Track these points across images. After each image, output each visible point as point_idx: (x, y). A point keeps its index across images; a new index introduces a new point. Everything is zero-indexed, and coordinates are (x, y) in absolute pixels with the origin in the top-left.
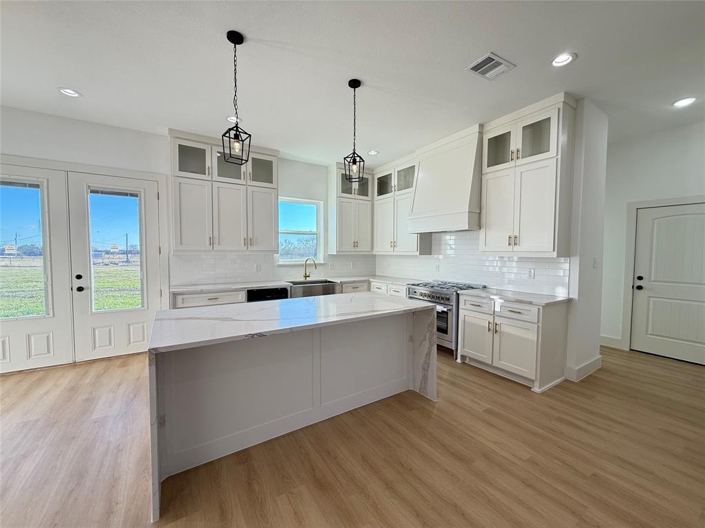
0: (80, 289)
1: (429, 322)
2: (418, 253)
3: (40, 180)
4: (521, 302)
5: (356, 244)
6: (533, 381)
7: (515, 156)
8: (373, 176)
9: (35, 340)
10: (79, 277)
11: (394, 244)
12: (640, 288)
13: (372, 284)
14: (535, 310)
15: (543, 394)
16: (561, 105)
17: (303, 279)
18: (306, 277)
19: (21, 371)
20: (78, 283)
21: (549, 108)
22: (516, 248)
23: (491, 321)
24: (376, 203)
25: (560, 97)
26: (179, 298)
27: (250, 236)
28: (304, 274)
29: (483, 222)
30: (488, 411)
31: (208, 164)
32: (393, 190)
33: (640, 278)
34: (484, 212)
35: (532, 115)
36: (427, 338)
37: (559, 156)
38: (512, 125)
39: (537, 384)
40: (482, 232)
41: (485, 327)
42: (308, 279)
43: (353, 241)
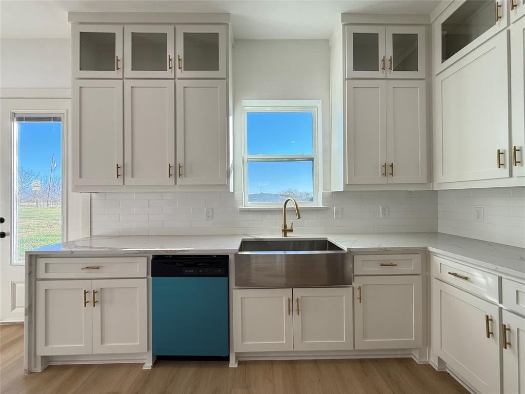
5: (389, 170)
8: (429, 27)
17: (279, 236)
18: (285, 231)
24: (437, 75)
26: (41, 263)
27: (180, 160)
28: (280, 227)
31: (118, 54)
42: (290, 236)
43: (381, 163)
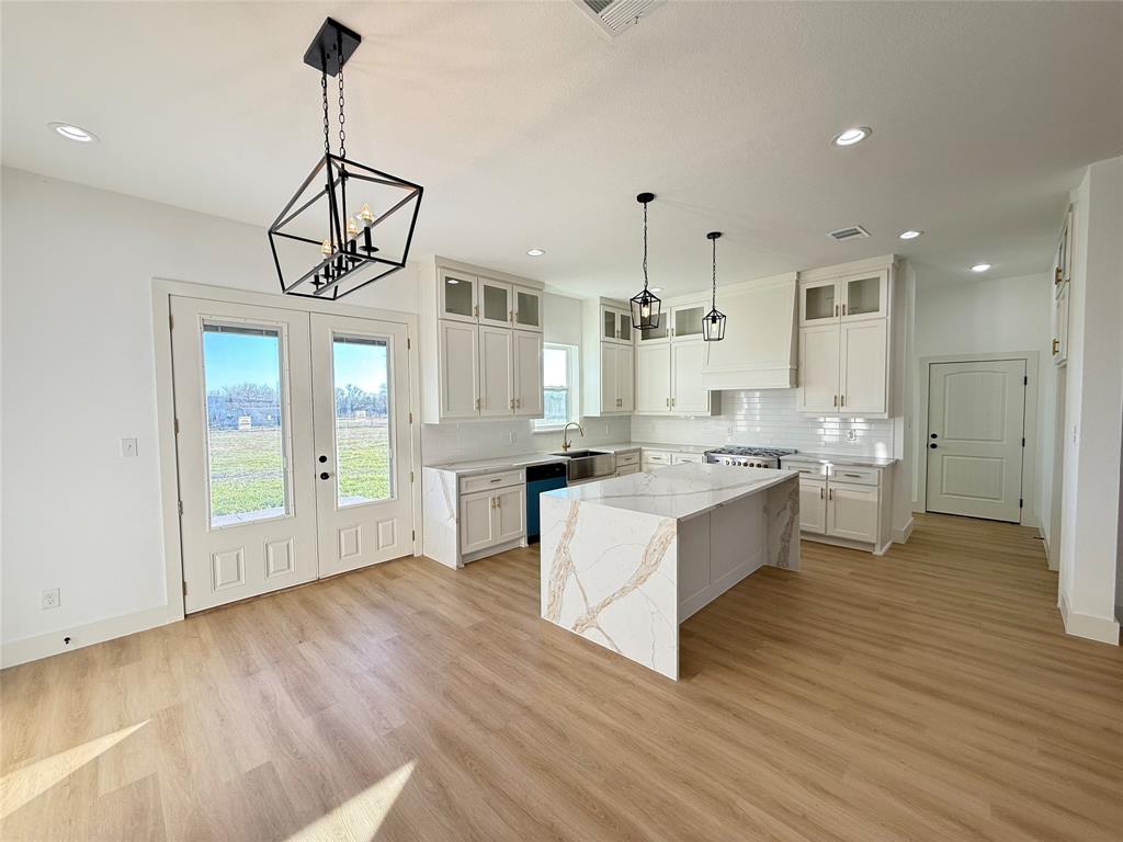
0: (325, 476)
1: (791, 490)
2: (709, 414)
3: (280, 324)
4: (860, 465)
5: (619, 403)
6: (873, 545)
7: (840, 311)
9: (274, 552)
10: (323, 459)
11: (671, 403)
12: (934, 446)
13: (646, 453)
14: (876, 471)
15: (885, 555)
16: (890, 267)
18: (566, 447)
19: (258, 596)
20: (323, 468)
21: (877, 268)
22: (842, 409)
23: (824, 487)
24: (639, 349)
25: (890, 260)
27: (517, 396)
28: (563, 443)
29: (802, 379)
30: (852, 574)
31: (475, 301)
32: (669, 334)
33: (934, 436)
34: (802, 368)
35: (860, 270)
36: (788, 508)
37: (889, 317)
38: (836, 278)
39: (878, 547)
40: (801, 389)
41: (816, 494)
42: (569, 450)
43: (617, 398)
